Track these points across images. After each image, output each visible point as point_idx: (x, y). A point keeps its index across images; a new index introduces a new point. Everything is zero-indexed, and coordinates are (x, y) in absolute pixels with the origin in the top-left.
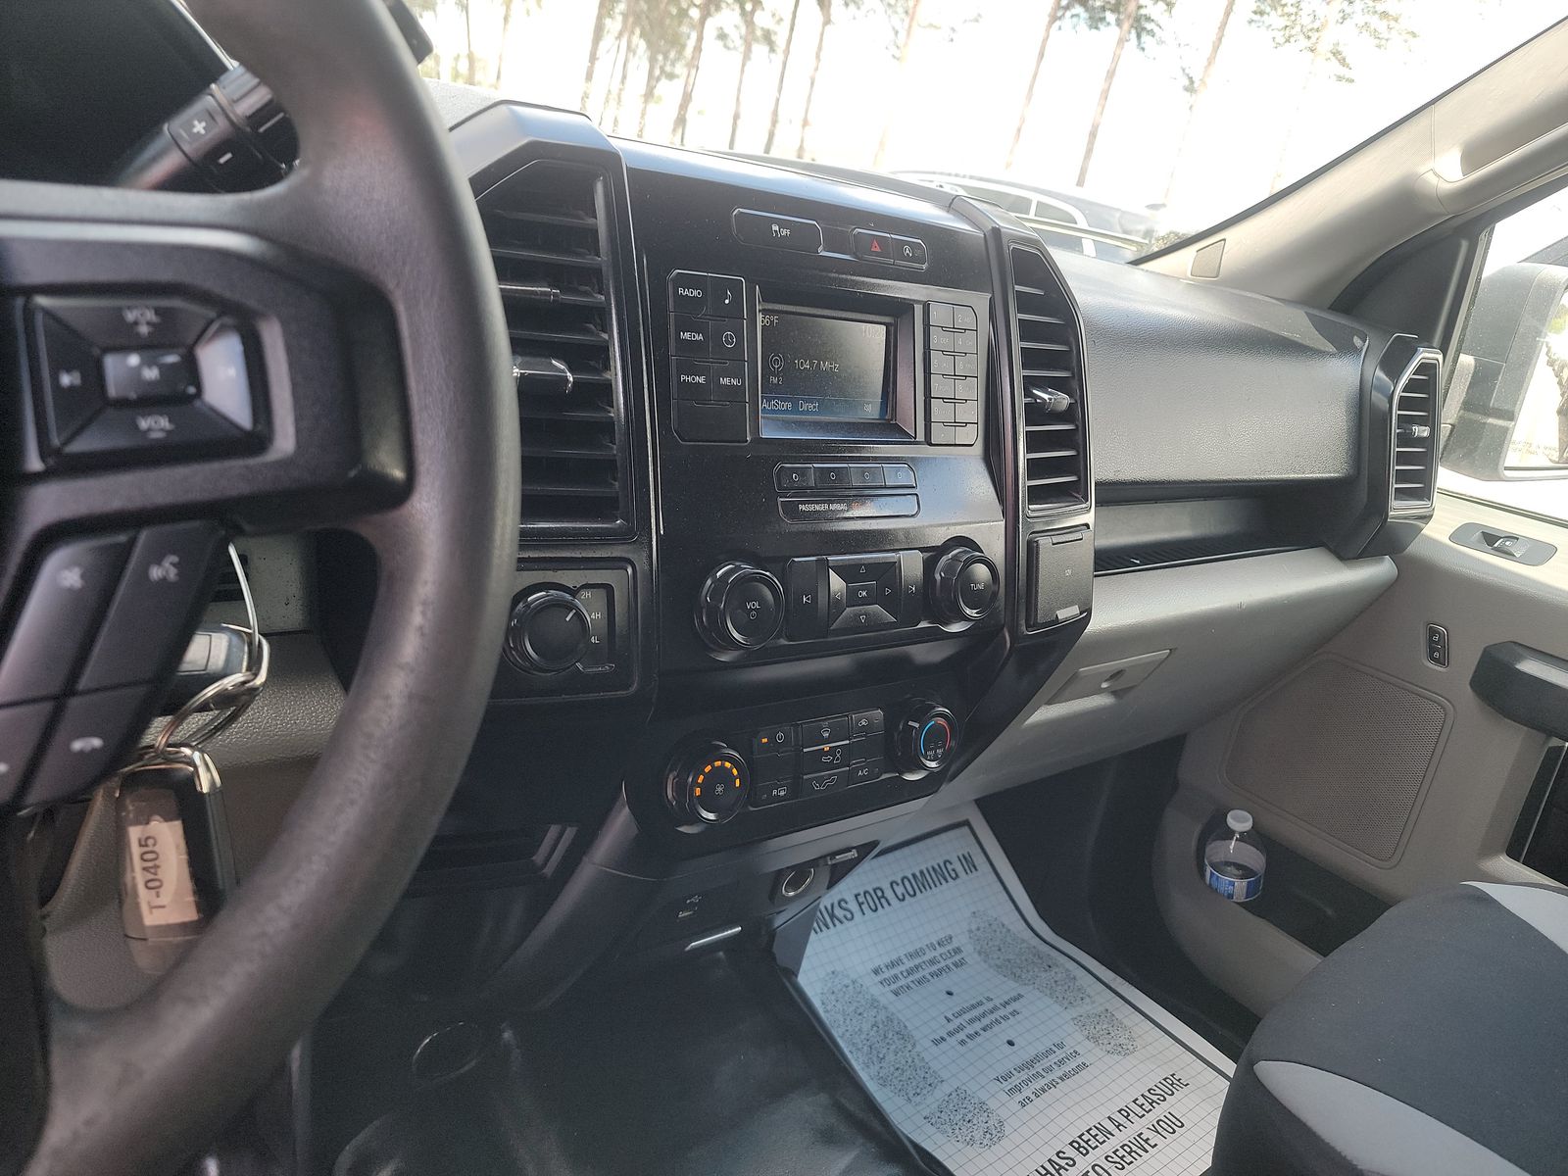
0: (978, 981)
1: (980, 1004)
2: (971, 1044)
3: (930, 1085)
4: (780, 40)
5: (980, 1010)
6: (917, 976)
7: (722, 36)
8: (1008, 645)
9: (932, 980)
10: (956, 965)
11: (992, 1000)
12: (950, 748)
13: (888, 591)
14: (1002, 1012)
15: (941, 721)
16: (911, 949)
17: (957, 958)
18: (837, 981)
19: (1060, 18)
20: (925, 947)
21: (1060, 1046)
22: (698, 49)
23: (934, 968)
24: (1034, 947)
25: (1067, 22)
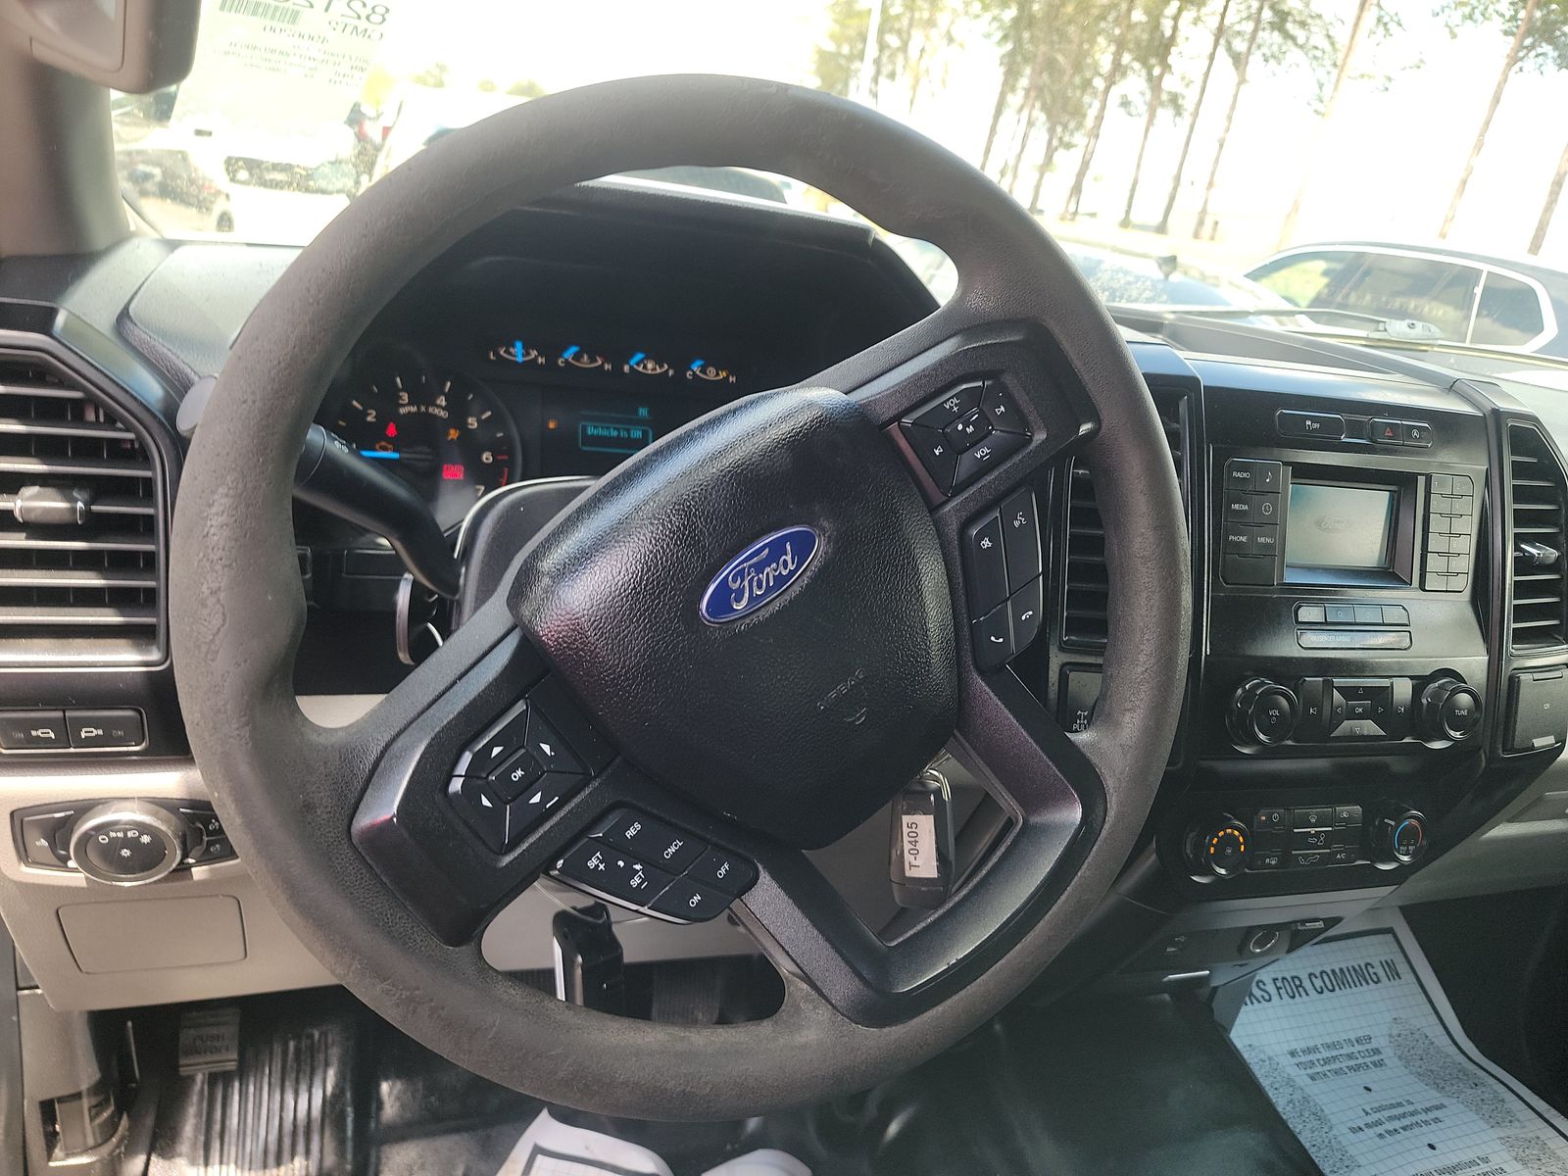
0: (1396, 1083)
1: (1400, 1105)
2: (1389, 1139)
3: (1347, 1167)
4: (1188, 104)
5: (1401, 1110)
6: (1334, 1066)
7: (1125, 103)
8: (1484, 764)
9: (1349, 1074)
10: (1375, 1064)
11: (1412, 1103)
12: (1421, 846)
13: (1381, 710)
14: (1423, 1117)
15: (1414, 822)
16: (1328, 1040)
17: (1376, 1058)
18: (1253, 1054)
19: (1522, 59)
20: (1342, 1042)
21: (1486, 1160)
22: (1100, 118)
23: (1352, 1063)
24: (1460, 1064)
25: (1530, 63)
